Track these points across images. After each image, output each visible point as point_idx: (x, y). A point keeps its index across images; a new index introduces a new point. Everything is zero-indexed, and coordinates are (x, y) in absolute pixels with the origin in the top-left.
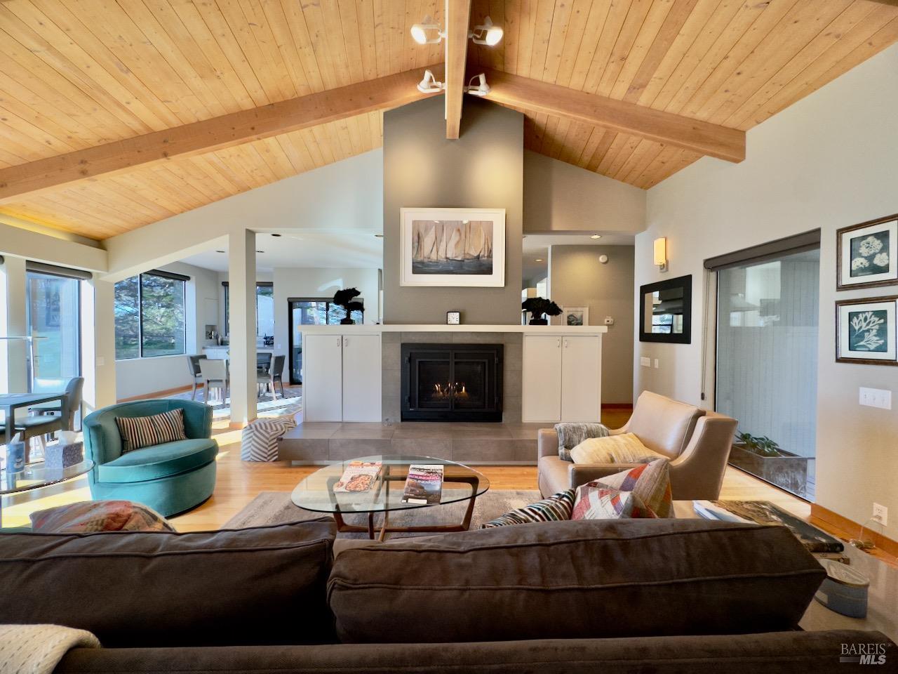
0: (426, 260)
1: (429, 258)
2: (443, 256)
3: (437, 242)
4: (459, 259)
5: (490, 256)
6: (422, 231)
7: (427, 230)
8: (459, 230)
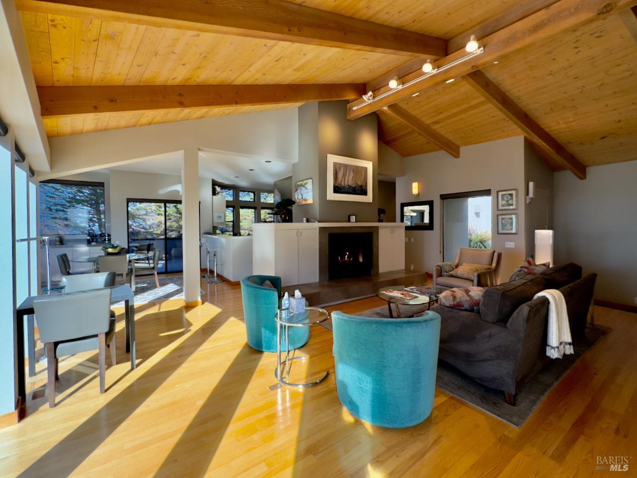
0: (339, 186)
1: (341, 185)
2: (347, 184)
3: (344, 175)
4: (354, 186)
5: (366, 186)
6: (338, 169)
7: (340, 169)
8: (353, 170)
